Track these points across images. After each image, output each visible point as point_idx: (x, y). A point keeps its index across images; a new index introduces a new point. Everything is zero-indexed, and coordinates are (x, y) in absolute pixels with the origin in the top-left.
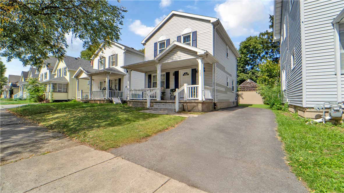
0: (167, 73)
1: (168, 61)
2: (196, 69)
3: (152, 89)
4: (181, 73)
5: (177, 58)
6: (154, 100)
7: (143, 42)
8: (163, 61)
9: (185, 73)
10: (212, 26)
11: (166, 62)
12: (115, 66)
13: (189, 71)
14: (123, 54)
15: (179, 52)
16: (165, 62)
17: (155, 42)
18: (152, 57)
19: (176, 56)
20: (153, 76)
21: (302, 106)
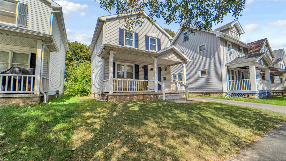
1: (165, 59)
2: (161, 67)
4: (149, 68)
5: (172, 58)
9: (151, 69)
10: (169, 41)
11: (164, 58)
12: (15, 25)
15: (172, 54)
18: (116, 42)
19: (171, 57)
20: (117, 65)
21: (222, 92)
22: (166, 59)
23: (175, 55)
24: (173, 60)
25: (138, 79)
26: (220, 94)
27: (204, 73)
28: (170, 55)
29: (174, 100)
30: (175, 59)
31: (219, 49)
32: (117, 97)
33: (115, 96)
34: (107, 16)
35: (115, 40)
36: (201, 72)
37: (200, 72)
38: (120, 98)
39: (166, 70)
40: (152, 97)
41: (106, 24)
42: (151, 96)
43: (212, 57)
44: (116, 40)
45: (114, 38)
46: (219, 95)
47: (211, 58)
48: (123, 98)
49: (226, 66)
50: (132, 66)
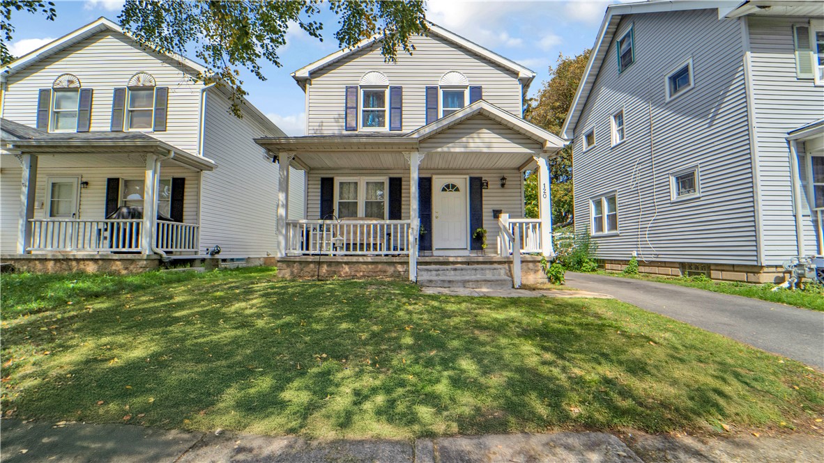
0: (392, 180)
1: (452, 150)
2: (481, 178)
3: (335, 222)
4: (438, 183)
5: (481, 145)
6: (393, 256)
7: (304, 73)
8: (434, 145)
9: (448, 186)
10: (520, 86)
12: (151, 130)
13: (462, 182)
14: (200, 94)
15: (484, 131)
16: (439, 150)
17: (351, 83)
18: (335, 124)
19: (477, 140)
20: (341, 184)
21: (755, 263)
22: (457, 150)
23: (497, 131)
24: (485, 150)
25: (400, 218)
26: (747, 272)
27: (686, 181)
28: (475, 135)
29: (450, 282)
30: (495, 145)
31: (741, 68)
32: (295, 265)
33: (290, 264)
34: (310, 64)
35: (333, 120)
36: (677, 179)
37: (673, 180)
38: (302, 270)
39: (503, 185)
40: (401, 270)
41: (311, 84)
42: (395, 267)
43: (713, 110)
44: (337, 120)
45: (332, 116)
46: (743, 276)
47: (710, 116)
48: (309, 270)
49: (788, 142)
50: (383, 183)
